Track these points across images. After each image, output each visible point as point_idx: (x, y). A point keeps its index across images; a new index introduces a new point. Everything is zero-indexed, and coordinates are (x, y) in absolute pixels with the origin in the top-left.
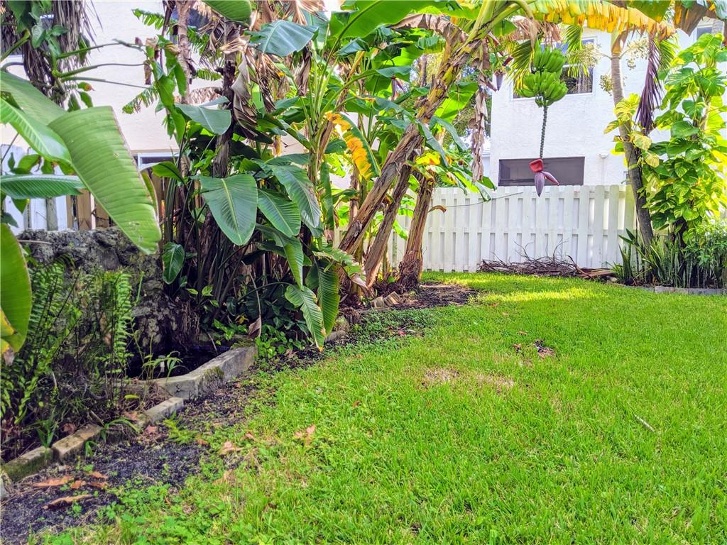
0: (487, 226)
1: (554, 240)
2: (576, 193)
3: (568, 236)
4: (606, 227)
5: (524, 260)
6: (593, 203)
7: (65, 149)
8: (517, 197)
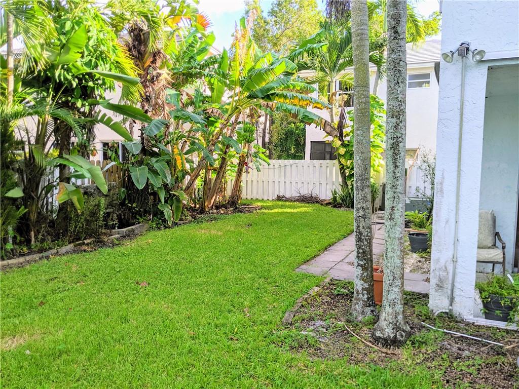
0: (282, 178)
1: (311, 186)
2: (321, 164)
3: (317, 184)
4: (334, 180)
5: (298, 195)
6: (328, 169)
7: (90, 175)
8: (295, 165)
